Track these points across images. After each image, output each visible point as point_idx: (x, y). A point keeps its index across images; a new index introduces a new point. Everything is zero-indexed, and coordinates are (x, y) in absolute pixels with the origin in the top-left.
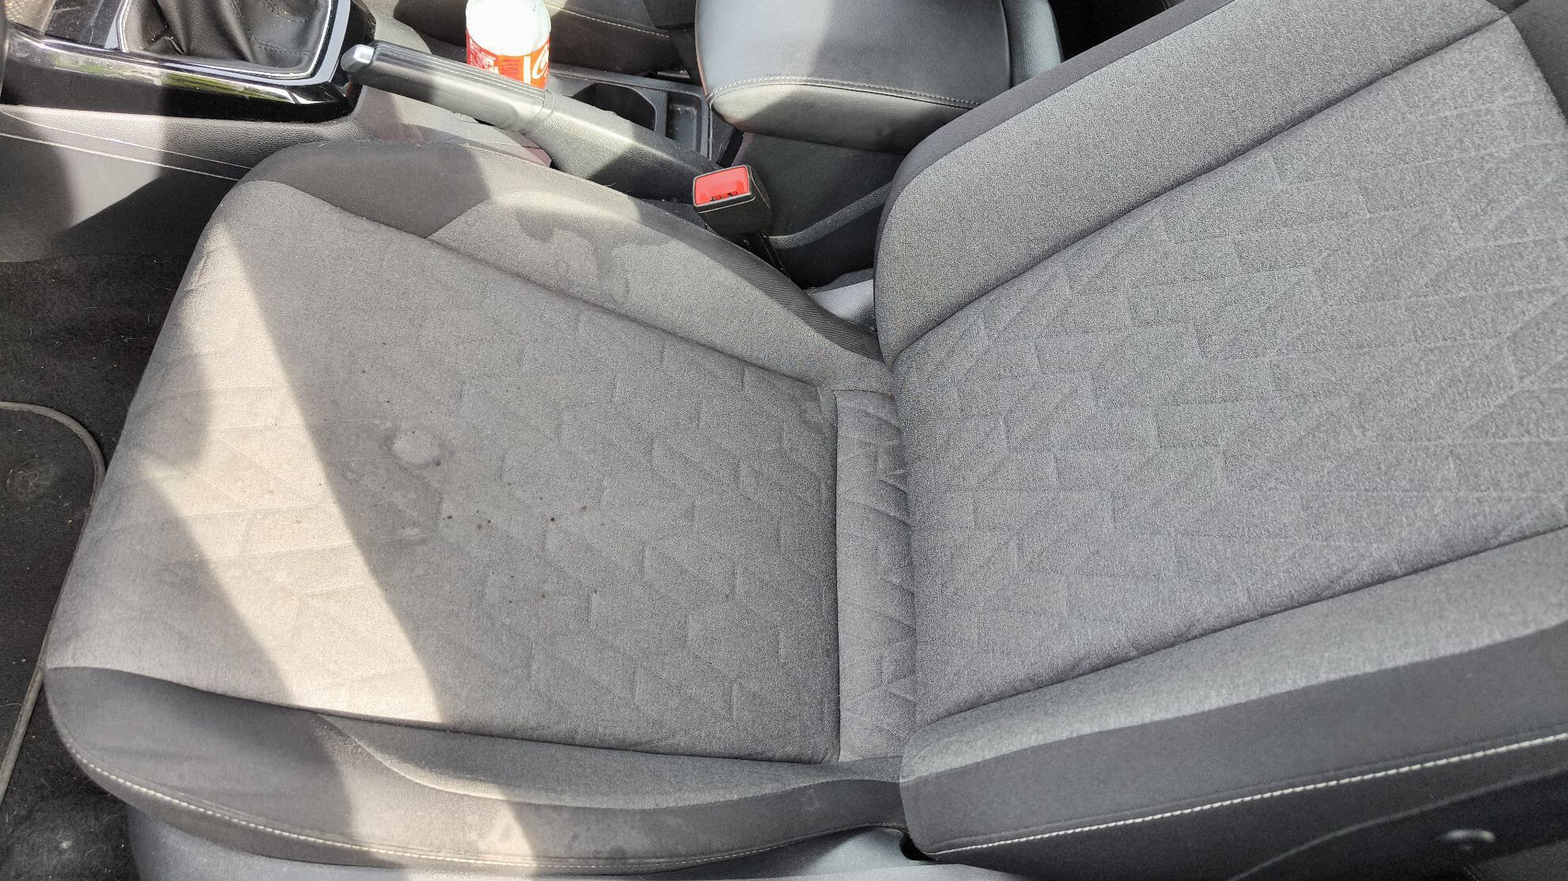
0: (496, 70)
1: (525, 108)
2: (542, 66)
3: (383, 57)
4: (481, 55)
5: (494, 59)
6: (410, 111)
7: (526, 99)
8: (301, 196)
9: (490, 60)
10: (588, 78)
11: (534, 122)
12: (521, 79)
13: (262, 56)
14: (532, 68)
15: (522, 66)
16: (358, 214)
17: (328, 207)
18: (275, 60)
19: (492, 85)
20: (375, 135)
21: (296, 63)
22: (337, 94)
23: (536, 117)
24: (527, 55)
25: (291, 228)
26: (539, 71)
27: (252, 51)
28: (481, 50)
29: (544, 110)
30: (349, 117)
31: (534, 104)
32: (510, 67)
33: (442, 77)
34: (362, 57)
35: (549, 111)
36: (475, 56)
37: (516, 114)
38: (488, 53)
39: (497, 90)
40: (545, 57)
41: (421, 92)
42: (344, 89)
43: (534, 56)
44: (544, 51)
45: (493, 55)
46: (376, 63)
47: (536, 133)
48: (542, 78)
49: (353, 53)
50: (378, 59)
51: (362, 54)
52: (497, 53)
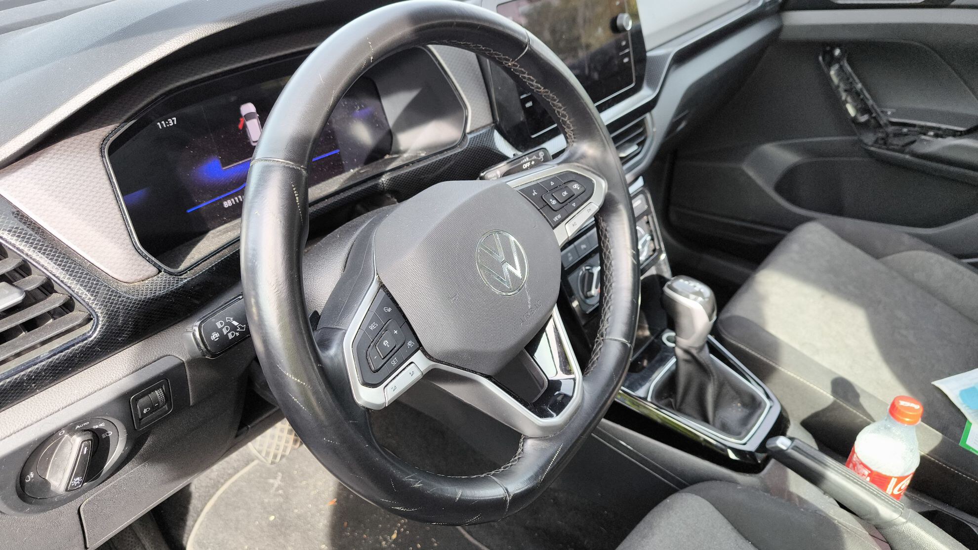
0: (868, 479)
1: (886, 512)
2: (902, 488)
3: (796, 448)
4: (860, 467)
5: (870, 472)
6: (798, 485)
7: (889, 506)
8: (716, 514)
9: (866, 472)
10: (932, 505)
11: (891, 524)
12: (885, 490)
13: (718, 424)
14: (895, 487)
15: (889, 483)
16: (746, 538)
17: (730, 527)
18: (725, 428)
19: (866, 489)
20: (767, 490)
21: (738, 435)
22: (755, 459)
23: (892, 521)
24: (895, 477)
25: (704, 531)
26: (900, 490)
27: (714, 419)
28: (862, 463)
29: (900, 518)
30: (757, 475)
31: (895, 511)
32: (880, 481)
33: (832, 472)
34: (782, 444)
35: (904, 520)
36: (855, 466)
37: (877, 513)
38: (865, 467)
39: (869, 493)
40: (907, 482)
41: (814, 478)
42: (760, 457)
43: (900, 479)
44: (908, 478)
45: (869, 469)
46: (790, 451)
47: (888, 531)
48: (900, 495)
49: (776, 440)
50: (793, 449)
51: (782, 443)
52: (874, 468)
